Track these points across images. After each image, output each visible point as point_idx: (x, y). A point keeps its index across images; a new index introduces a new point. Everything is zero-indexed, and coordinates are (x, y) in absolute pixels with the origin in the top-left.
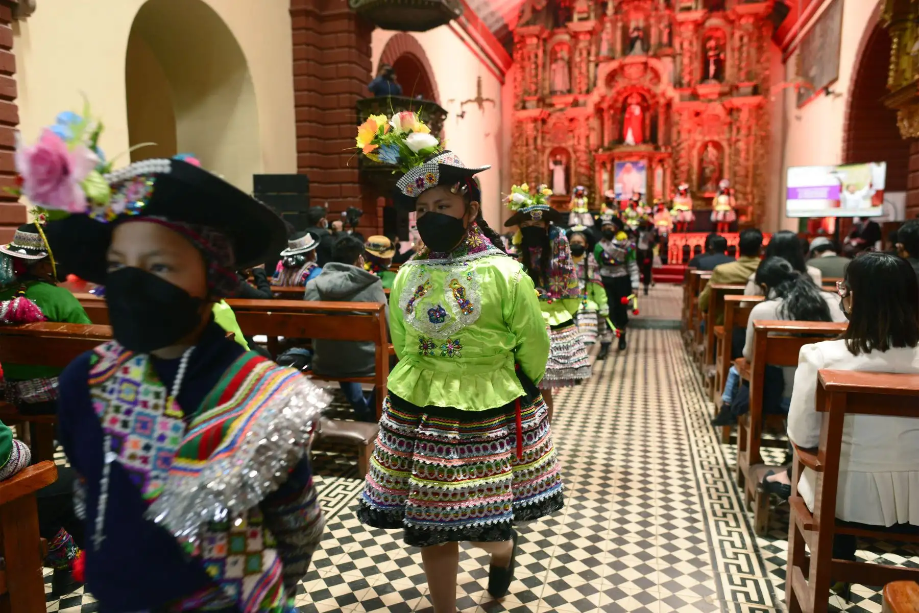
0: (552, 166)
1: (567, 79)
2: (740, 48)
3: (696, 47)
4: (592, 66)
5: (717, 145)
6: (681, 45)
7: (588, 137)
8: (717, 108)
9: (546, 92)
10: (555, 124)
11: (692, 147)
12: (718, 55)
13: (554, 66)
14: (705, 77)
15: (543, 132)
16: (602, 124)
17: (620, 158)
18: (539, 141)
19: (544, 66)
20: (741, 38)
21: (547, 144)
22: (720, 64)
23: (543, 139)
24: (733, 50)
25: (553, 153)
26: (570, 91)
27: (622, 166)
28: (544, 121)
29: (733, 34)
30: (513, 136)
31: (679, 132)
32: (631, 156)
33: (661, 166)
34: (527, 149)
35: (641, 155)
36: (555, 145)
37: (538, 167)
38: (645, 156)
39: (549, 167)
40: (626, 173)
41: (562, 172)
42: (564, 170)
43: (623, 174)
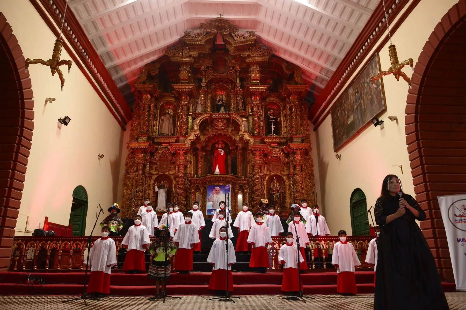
0: (157, 189)
1: (171, 126)
2: (290, 115)
3: (262, 112)
4: (190, 118)
5: (280, 179)
6: (252, 109)
7: (186, 167)
8: (278, 152)
9: (156, 134)
10: (160, 157)
11: (263, 178)
12: (276, 119)
13: (162, 118)
14: (268, 131)
15: (151, 162)
16: (197, 160)
17: (210, 182)
18: (147, 168)
19: (155, 116)
20: (291, 109)
21: (153, 172)
22: (278, 125)
23: (150, 168)
24: (285, 116)
25: (158, 180)
26: (173, 135)
27: (212, 188)
28: (152, 154)
29: (285, 107)
30: (126, 165)
31: (253, 167)
32: (219, 181)
33: (241, 191)
34: (137, 174)
35: (227, 180)
36: (160, 173)
37: (145, 188)
38: (230, 181)
39: (154, 189)
40: (215, 194)
41: (164, 194)
42: (166, 193)
43: (213, 194)
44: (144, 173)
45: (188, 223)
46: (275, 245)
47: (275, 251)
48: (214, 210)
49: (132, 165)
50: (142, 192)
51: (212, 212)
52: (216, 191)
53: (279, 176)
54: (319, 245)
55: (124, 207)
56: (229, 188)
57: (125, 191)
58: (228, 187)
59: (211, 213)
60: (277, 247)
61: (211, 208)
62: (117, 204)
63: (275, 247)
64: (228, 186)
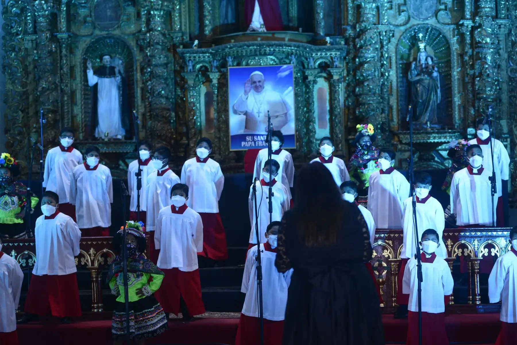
7: (168, 16)
17: (236, 59)
18: (62, 22)
21: (80, 30)
23: (71, 20)
25: (94, 52)
27: (243, 76)
30: (5, 13)
31: (359, 8)
32: (261, 54)
33: (325, 78)
34: (36, 39)
35: (283, 52)
36: (97, 32)
37: (61, 80)
38: (292, 54)
39: (86, 80)
40: (252, 91)
41: (115, 94)
42: (119, 88)
43: (246, 93)
44: (53, 39)
45: (177, 209)
46: (386, 251)
47: (385, 265)
48: (249, 135)
49: (19, 12)
50: (56, 89)
51: (245, 140)
52: (255, 82)
53: (433, 29)
54: (492, 250)
55: (10, 130)
56: (291, 73)
57: (10, 87)
58: (287, 73)
59: (243, 143)
60: (391, 256)
61: (242, 132)
62: (8, 155)
63: (387, 256)
64: (285, 70)
